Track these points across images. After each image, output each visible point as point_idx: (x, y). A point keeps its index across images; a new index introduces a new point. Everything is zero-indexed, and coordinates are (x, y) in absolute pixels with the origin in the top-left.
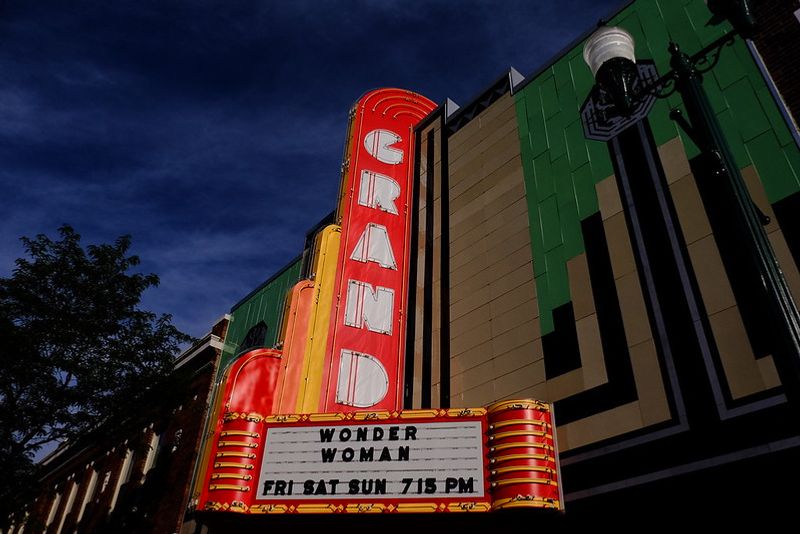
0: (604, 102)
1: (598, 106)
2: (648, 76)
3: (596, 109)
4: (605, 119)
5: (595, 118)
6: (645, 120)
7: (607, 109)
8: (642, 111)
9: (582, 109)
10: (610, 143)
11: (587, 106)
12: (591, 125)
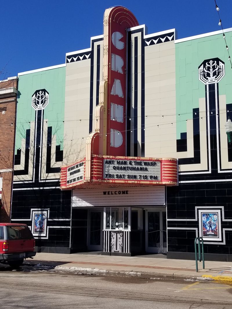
0: (207, 69)
1: (204, 69)
2: (222, 68)
3: (204, 70)
4: (206, 76)
5: (203, 74)
6: (218, 84)
7: (207, 72)
8: (217, 80)
9: (199, 67)
10: (206, 86)
11: (201, 67)
12: (201, 76)
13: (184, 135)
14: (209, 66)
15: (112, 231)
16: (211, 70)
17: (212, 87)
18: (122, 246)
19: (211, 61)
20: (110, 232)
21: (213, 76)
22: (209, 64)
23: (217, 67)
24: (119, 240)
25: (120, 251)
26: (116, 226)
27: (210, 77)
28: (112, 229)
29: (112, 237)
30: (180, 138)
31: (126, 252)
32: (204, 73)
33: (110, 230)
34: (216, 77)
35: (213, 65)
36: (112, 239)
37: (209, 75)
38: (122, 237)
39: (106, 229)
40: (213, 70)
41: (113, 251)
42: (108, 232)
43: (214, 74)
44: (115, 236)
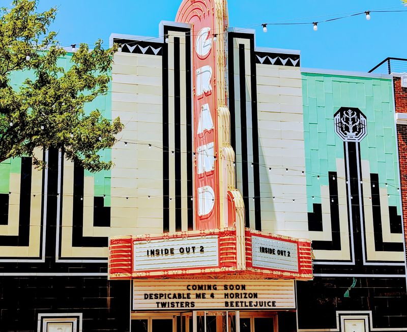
0: (345, 120)
1: (342, 119)
2: (363, 123)
3: (341, 121)
4: (344, 130)
5: (340, 126)
6: (359, 143)
7: (345, 125)
8: (358, 138)
9: (335, 115)
10: (344, 143)
11: (337, 115)
12: (338, 127)
13: (317, 207)
14: (348, 116)
16: (351, 123)
17: (352, 146)
19: (350, 111)
21: (353, 132)
22: (347, 114)
23: (357, 120)
27: (349, 132)
30: (312, 211)
32: (341, 124)
34: (357, 134)
35: (353, 117)
37: (347, 129)
40: (353, 124)
43: (354, 129)
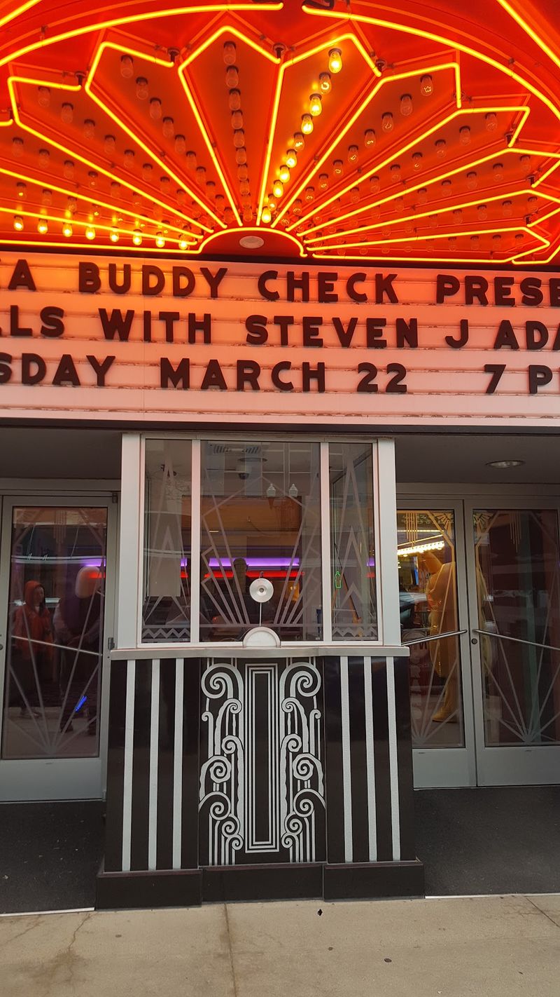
15: (218, 660)
18: (320, 793)
20: (195, 666)
24: (283, 740)
25: (303, 850)
26: (253, 605)
28: (206, 635)
29: (207, 716)
31: (373, 855)
33: (195, 645)
36: (214, 736)
38: (316, 713)
39: (146, 638)
41: (222, 854)
42: (168, 666)
44: (239, 706)
